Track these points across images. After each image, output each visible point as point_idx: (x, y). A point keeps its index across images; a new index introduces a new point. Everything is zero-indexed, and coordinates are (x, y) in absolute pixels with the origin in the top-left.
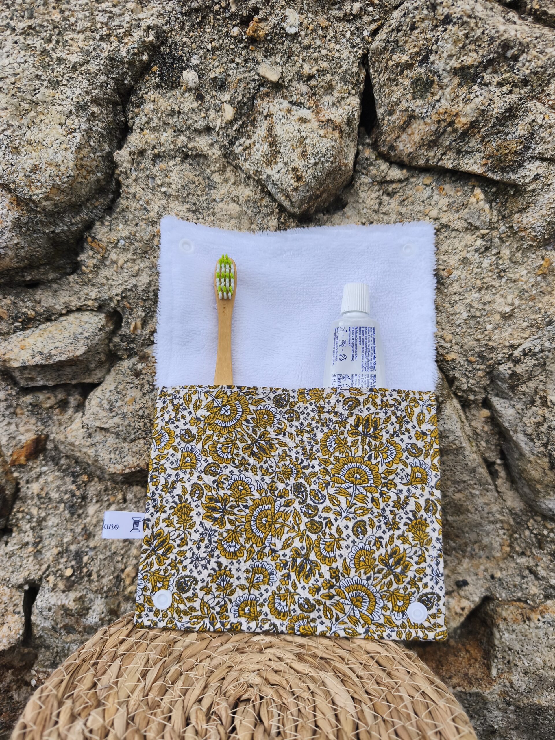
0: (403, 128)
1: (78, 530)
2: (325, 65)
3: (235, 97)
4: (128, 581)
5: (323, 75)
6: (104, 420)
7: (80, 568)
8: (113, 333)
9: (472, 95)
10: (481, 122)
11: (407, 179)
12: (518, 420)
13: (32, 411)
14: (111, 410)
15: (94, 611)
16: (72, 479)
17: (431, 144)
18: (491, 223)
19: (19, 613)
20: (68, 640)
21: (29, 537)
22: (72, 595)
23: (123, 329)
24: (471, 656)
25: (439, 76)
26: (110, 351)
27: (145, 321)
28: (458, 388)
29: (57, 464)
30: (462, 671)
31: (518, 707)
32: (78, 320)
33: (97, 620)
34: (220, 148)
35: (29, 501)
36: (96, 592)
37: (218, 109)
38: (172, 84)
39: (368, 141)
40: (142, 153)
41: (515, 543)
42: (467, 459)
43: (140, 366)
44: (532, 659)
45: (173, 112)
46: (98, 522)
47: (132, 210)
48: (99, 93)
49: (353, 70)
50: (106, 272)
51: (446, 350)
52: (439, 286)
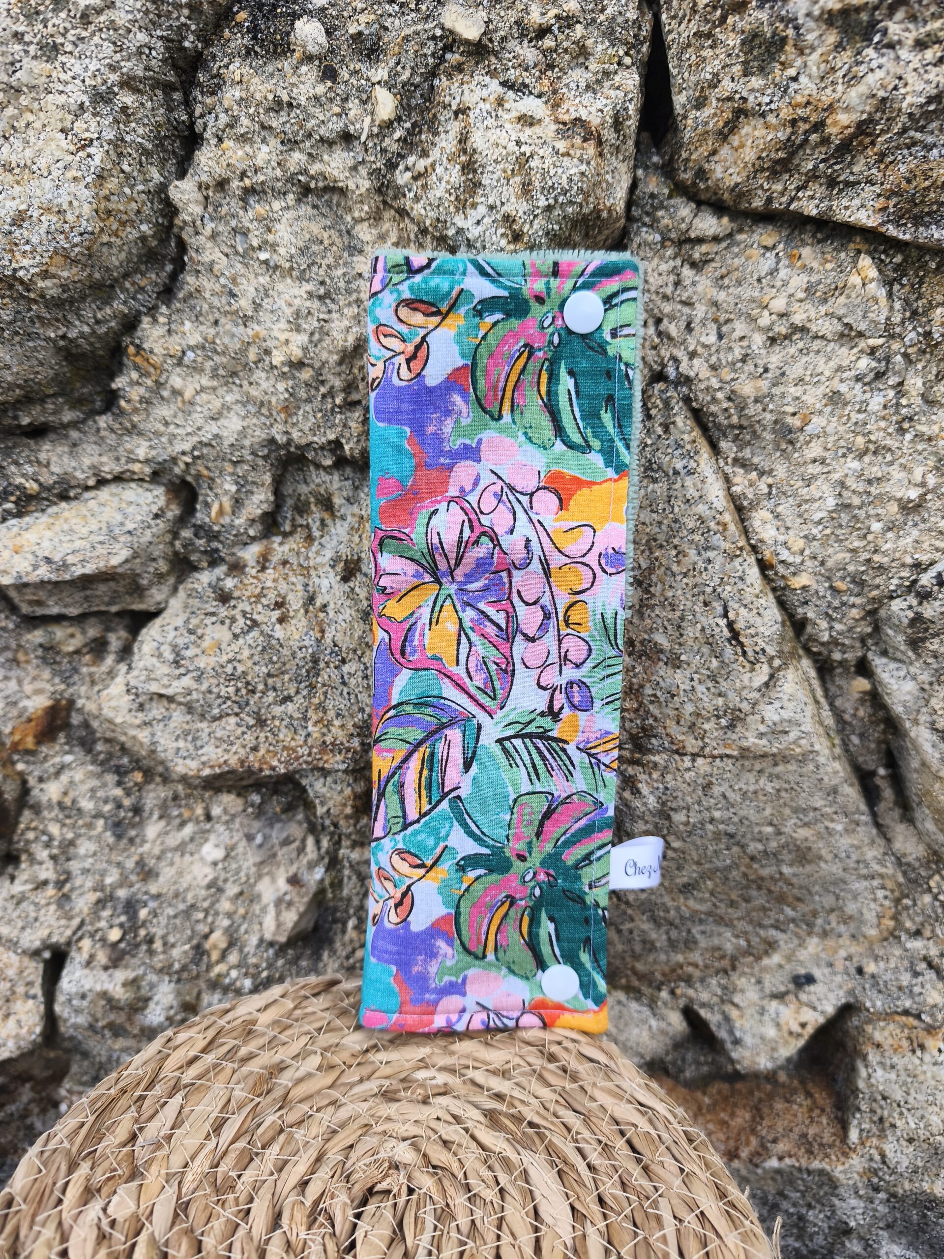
0: (724, 135)
1: (130, 864)
2: (572, 6)
3: (397, 74)
4: (215, 956)
5: (569, 27)
6: (165, 681)
7: (135, 929)
8: (182, 521)
9: (863, 68)
10: (878, 123)
11: (730, 235)
12: (922, 702)
13: (44, 659)
14: (177, 663)
15: (157, 1003)
16: (116, 778)
17: (778, 168)
18: (888, 324)
19: (34, 997)
20: (117, 1047)
21: (47, 872)
22: (121, 975)
23: (198, 515)
24: (814, 1102)
25: (797, 28)
26: (176, 553)
27: (237, 501)
28: (812, 639)
29: (90, 751)
30: (796, 1130)
31: (894, 1195)
32: (116, 499)
33: (162, 1019)
34: (370, 174)
35: (46, 813)
36: (161, 971)
37: (364, 97)
38: (275, 46)
39: (655, 159)
40: (222, 184)
41: (905, 914)
42: (822, 770)
43: (229, 583)
44: (922, 1117)
45: (278, 105)
46: (163, 852)
47: (207, 296)
48: (133, 67)
49: (628, 15)
50: (163, 411)
51: (792, 569)
52: (784, 446)
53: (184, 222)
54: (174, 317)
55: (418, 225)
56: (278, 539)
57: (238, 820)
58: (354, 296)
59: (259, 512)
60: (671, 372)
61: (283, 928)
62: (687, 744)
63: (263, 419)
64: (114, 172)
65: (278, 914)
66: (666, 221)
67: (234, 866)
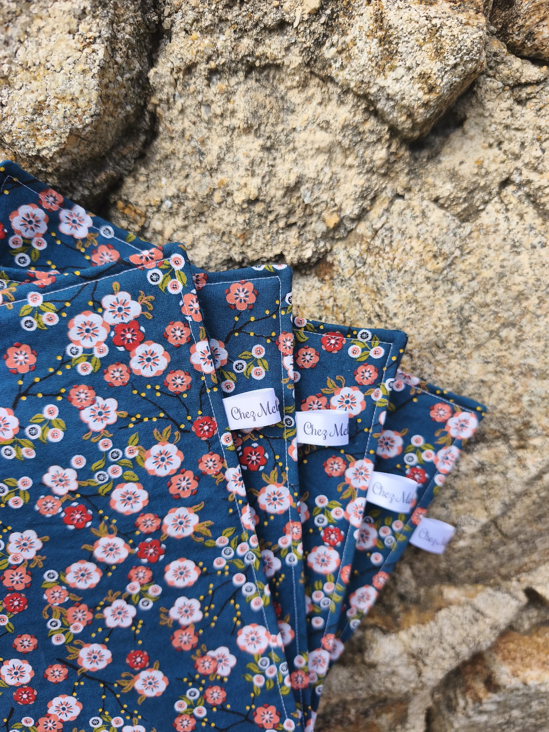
11: (546, 79)
34: (301, 52)
40: (190, 68)
47: (181, 156)
53: (161, 100)
54: (151, 176)
55: (342, 87)
58: (291, 146)
60: (517, 178)
63: (224, 245)
64: (111, 64)
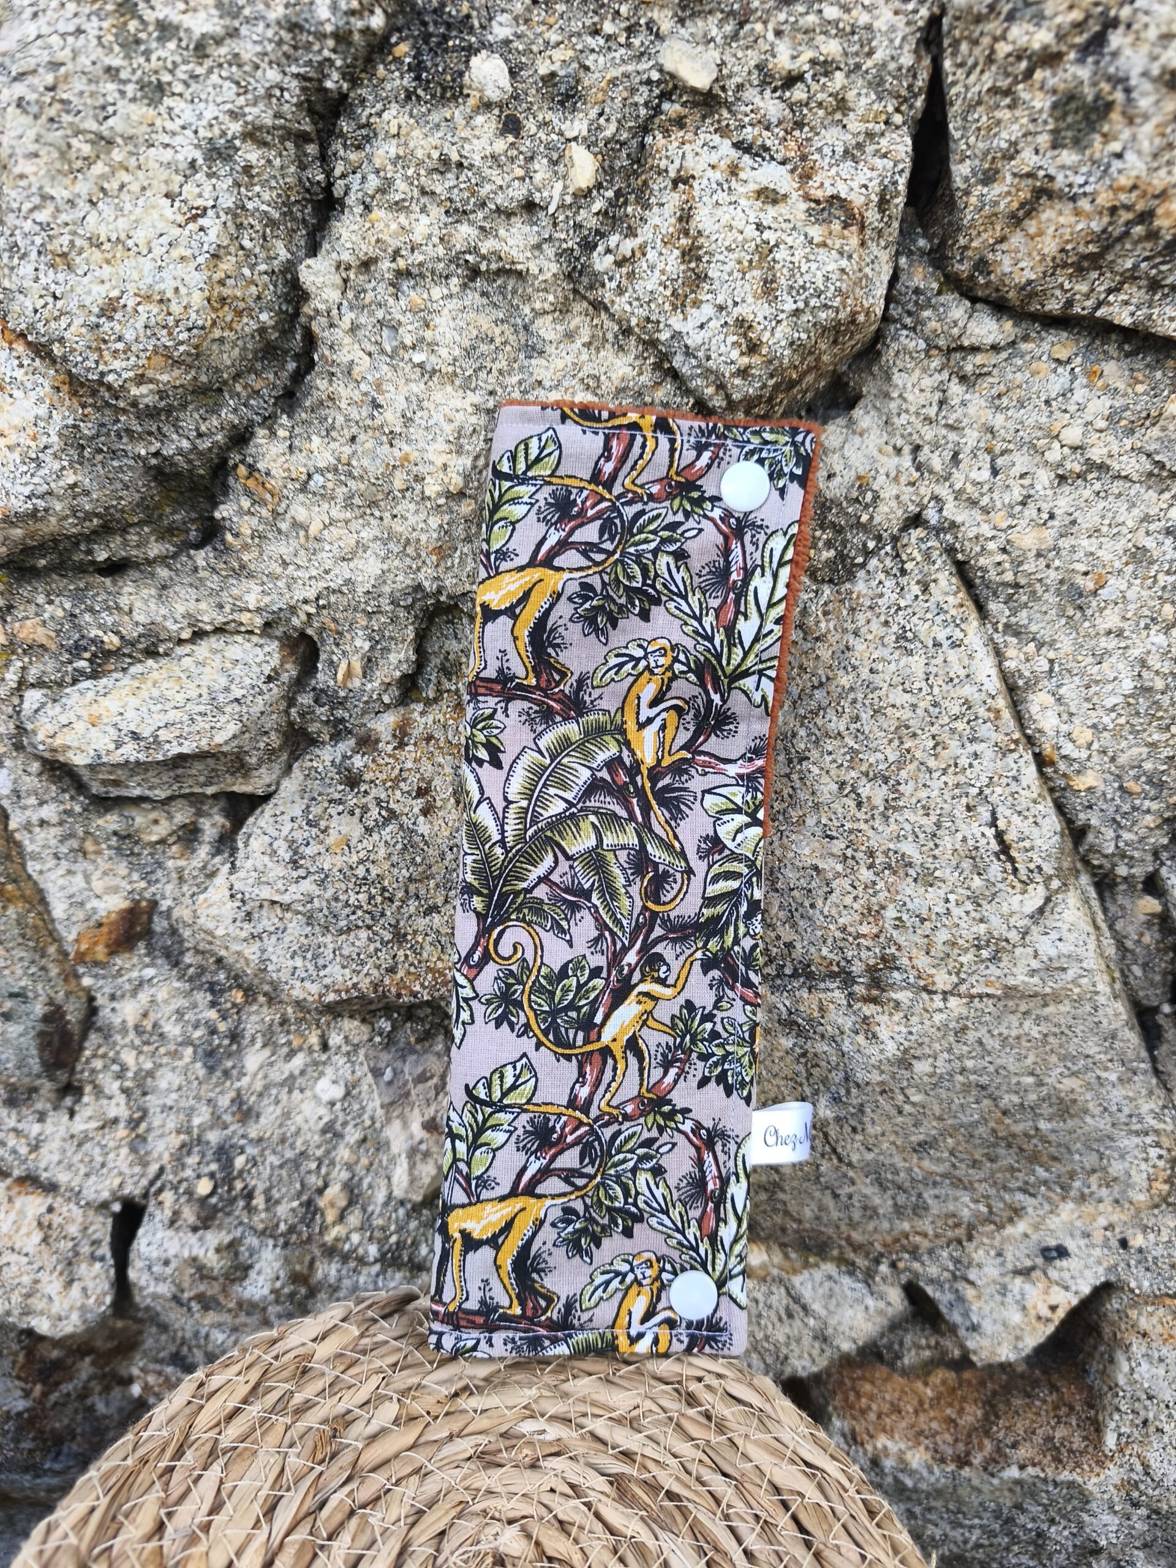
0: (1016, 220)
1: (224, 1101)
2: (831, 48)
3: (599, 128)
4: (331, 1216)
5: (826, 74)
6: (280, 885)
7: (229, 1180)
8: (299, 683)
11: (1013, 343)
13: (118, 849)
14: (295, 864)
15: (259, 1273)
16: (209, 998)
17: (1086, 264)
19: (102, 1259)
20: (206, 1322)
22: (214, 1238)
23: (320, 676)
24: (1061, 1398)
25: (1128, 91)
26: (291, 724)
27: (369, 660)
28: (1094, 850)
29: (176, 964)
30: (1040, 1432)
31: (1157, 1512)
32: (218, 657)
33: (266, 1291)
34: (558, 255)
35: (118, 1038)
36: (263, 1233)
37: (555, 156)
38: (444, 89)
39: (922, 242)
40: (366, 265)
42: (1101, 1012)
43: (358, 762)
45: (444, 165)
46: (266, 1087)
47: (343, 405)
48: (261, 114)
49: (902, 60)
50: (283, 548)
51: (1076, 766)
52: (1070, 612)
53: (317, 311)
54: (297, 430)
55: (619, 322)
56: (419, 707)
57: (362, 1052)
59: (398, 674)
60: (931, 515)
61: (418, 1183)
62: (937, 979)
63: (408, 561)
64: (232, 249)
65: (412, 1166)
66: (933, 324)
67: (356, 1107)
